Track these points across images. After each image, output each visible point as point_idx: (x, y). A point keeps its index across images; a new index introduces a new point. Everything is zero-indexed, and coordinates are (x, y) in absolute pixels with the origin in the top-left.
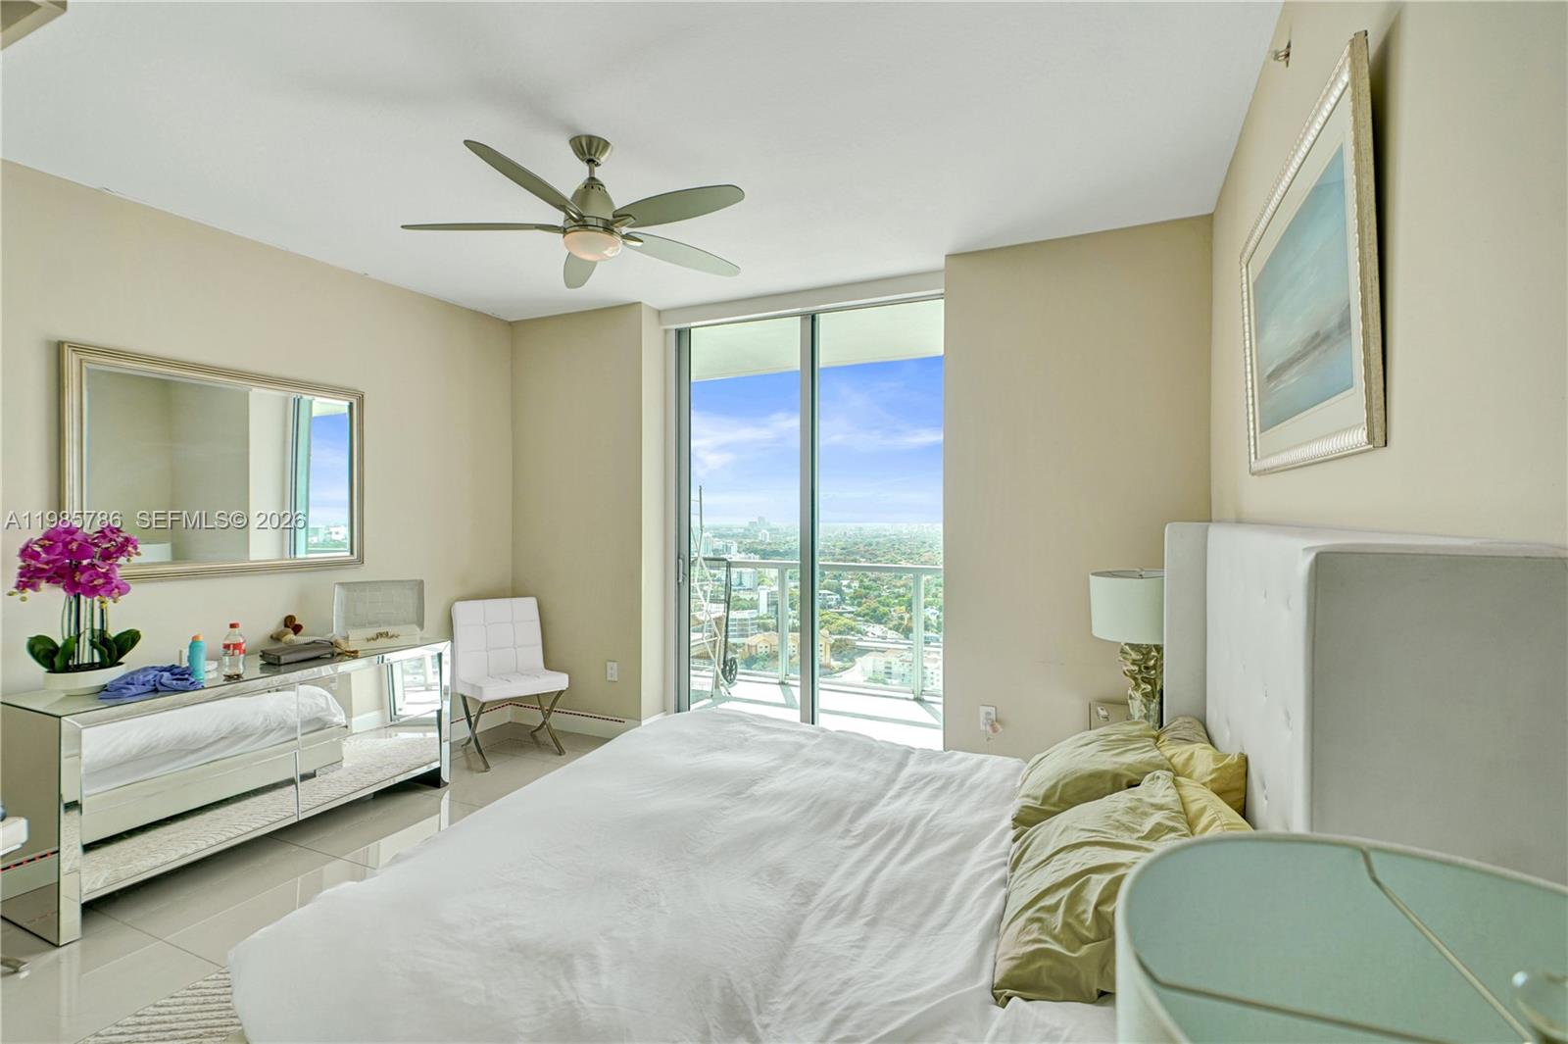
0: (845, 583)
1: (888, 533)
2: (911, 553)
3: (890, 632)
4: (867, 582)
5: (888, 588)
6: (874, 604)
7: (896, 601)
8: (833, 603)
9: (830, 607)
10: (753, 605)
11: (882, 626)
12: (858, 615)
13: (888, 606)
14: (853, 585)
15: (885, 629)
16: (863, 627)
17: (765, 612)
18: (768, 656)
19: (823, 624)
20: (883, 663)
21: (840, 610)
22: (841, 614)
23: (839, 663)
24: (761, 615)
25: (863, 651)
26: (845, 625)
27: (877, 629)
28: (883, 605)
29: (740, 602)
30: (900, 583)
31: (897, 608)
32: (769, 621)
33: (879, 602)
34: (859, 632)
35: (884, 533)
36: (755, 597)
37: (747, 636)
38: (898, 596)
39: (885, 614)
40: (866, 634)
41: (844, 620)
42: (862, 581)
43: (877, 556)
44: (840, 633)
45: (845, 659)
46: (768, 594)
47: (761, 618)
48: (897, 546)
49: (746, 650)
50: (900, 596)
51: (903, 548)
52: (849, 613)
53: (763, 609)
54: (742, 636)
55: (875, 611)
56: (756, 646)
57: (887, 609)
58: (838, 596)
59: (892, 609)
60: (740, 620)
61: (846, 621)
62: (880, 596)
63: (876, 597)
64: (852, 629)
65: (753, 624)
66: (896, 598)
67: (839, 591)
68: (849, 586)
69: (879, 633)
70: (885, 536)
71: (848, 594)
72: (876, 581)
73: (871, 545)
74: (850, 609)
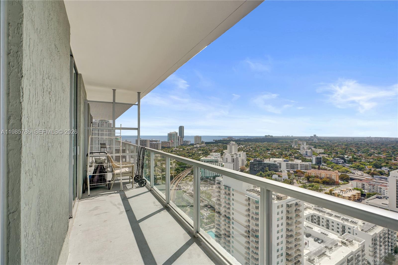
0: (346, 156)
1: (365, 141)
2: (376, 148)
3: (364, 174)
4: (355, 156)
5: (365, 159)
6: (358, 164)
7: (368, 164)
8: (341, 163)
9: (340, 164)
10: (311, 161)
11: (361, 172)
12: (351, 167)
13: (364, 165)
14: (349, 157)
15: (363, 173)
16: (353, 171)
17: (315, 163)
18: (314, 176)
19: (336, 169)
20: (361, 184)
21: (344, 165)
22: (344, 166)
23: (343, 182)
24: (313, 164)
25: (352, 179)
26: (345, 170)
27: (360, 173)
28: (362, 165)
29: (306, 160)
30: (370, 158)
31: (368, 166)
32: (316, 166)
33: (361, 164)
34: (351, 173)
35: (364, 140)
36: (311, 159)
37: (308, 170)
38: (369, 162)
39: (363, 168)
40: (354, 174)
41: (344, 168)
42: (353, 156)
43: (360, 148)
44: (343, 172)
45: (345, 181)
46: (316, 158)
47: (313, 165)
48: (370, 145)
49: (307, 174)
50: (370, 162)
51: (372, 146)
52: (347, 166)
53: (314, 162)
54: (306, 170)
55: (358, 166)
56: (311, 173)
57: (364, 166)
58: (343, 160)
59: (366, 166)
60: (305, 165)
61: (345, 169)
62: (361, 161)
63: (359, 162)
64: (348, 171)
65: (310, 167)
66: (368, 163)
67: (343, 158)
68: (348, 157)
69: (360, 174)
70: (364, 141)
71: (347, 160)
72: (359, 157)
73: (358, 144)
74: (348, 165)
